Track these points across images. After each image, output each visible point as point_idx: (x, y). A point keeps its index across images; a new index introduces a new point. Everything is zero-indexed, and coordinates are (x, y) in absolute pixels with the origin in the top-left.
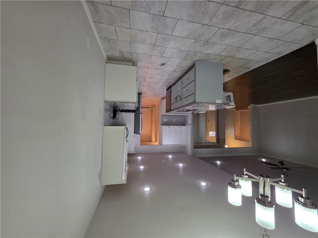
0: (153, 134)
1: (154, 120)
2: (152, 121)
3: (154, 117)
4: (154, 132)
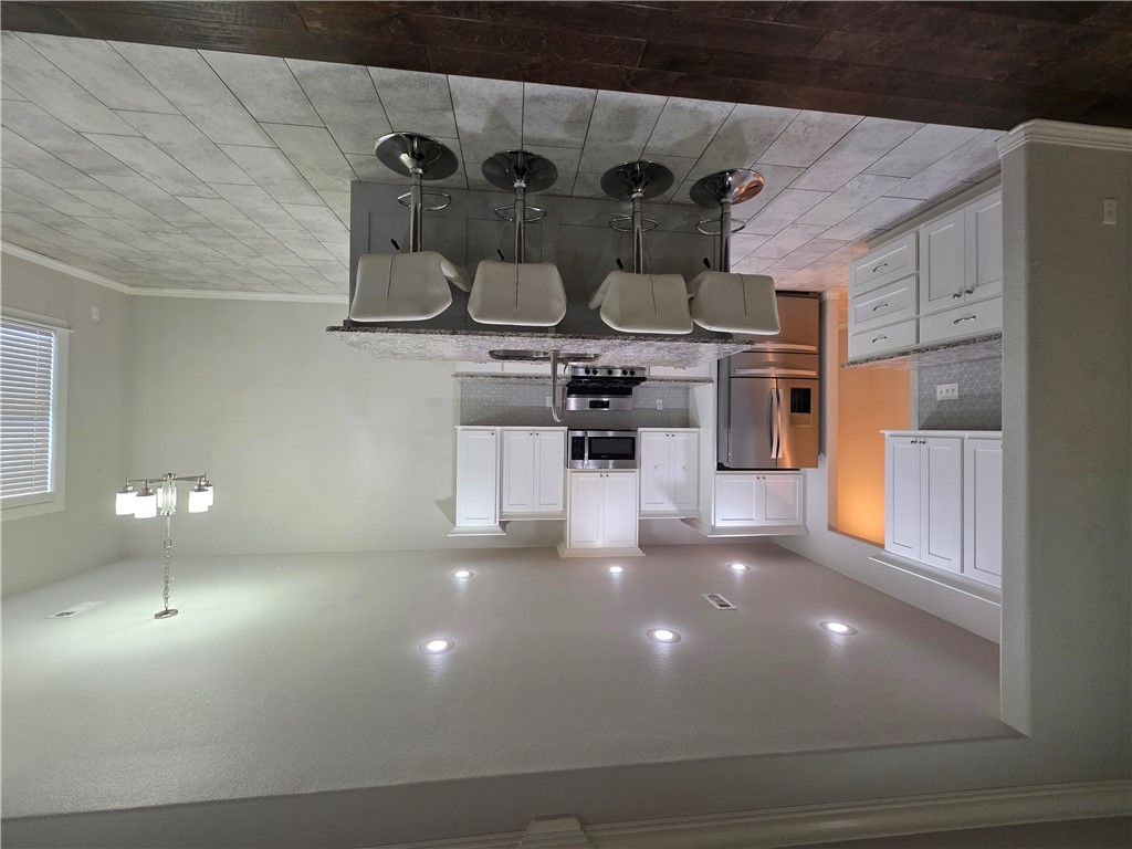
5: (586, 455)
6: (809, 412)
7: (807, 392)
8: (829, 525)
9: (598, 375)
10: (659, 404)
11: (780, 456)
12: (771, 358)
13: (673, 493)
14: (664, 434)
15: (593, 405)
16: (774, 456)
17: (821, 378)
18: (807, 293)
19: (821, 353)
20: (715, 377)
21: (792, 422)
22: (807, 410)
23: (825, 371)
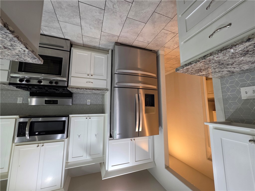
5: (27, 132)
6: (154, 106)
7: (153, 96)
8: (166, 165)
9: (42, 84)
10: (89, 102)
11: (140, 130)
12: (140, 79)
13: (89, 149)
14: (85, 117)
15: (47, 102)
16: (137, 130)
17: (158, 90)
18: (151, 50)
19: (158, 78)
20: (109, 87)
21: (146, 112)
22: (153, 105)
23: (160, 87)
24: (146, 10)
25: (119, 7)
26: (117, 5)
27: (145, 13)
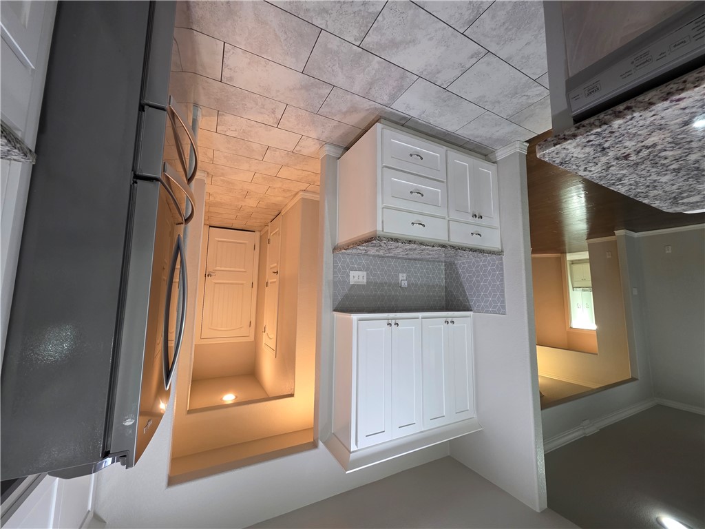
0: (268, 342)
1: (273, 279)
2: (261, 285)
3: (271, 265)
4: (273, 336)
24: (340, 73)
25: (355, 13)
26: (360, 10)
27: (333, 71)
